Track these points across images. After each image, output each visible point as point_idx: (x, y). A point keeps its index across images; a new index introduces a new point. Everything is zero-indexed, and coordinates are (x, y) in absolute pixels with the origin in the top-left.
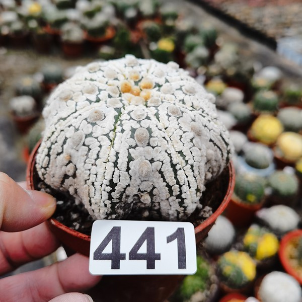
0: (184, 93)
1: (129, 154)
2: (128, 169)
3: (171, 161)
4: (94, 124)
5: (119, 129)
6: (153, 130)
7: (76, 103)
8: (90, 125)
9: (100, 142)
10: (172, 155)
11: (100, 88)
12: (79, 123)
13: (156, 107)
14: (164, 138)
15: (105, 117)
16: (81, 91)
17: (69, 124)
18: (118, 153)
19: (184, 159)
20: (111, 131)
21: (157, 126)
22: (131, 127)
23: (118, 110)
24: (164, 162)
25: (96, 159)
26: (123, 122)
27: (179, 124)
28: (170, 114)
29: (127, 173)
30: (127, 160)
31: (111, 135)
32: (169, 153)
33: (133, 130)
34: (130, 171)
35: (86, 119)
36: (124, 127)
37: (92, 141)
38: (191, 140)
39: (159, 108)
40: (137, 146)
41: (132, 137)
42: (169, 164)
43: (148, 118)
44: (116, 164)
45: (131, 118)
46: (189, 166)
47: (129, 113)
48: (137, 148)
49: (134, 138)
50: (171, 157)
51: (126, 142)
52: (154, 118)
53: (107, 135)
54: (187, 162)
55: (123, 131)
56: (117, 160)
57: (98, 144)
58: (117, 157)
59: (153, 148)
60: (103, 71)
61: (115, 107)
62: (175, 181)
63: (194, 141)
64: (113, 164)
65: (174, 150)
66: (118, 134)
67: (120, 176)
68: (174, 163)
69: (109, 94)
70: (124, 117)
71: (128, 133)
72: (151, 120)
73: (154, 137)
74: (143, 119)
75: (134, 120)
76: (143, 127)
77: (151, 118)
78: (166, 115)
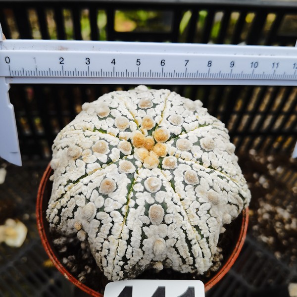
0: (202, 149)
1: (143, 232)
2: (141, 246)
3: (186, 236)
4: (106, 197)
5: (132, 203)
6: (168, 205)
7: (87, 164)
8: (101, 197)
9: (112, 218)
11: (112, 144)
12: (90, 191)
13: (172, 171)
14: (180, 213)
15: (117, 186)
16: (91, 148)
17: (79, 191)
18: (131, 231)
19: (200, 233)
20: (123, 205)
21: (172, 200)
22: (145, 201)
23: (131, 176)
24: (179, 238)
25: (108, 235)
26: (137, 195)
27: (196, 193)
28: (186, 182)
29: (140, 249)
30: (140, 238)
31: (124, 210)
32: (184, 229)
34: (143, 248)
35: (97, 189)
36: (138, 202)
37: (104, 216)
38: (208, 212)
39: (174, 173)
40: (151, 224)
41: (146, 214)
42: (184, 240)
43: (163, 188)
44: (129, 242)
45: (145, 190)
46: (204, 240)
47: (142, 183)
48: (151, 226)
49: (148, 216)
50: (186, 233)
51: (140, 219)
52: (169, 187)
53: (120, 210)
54: (202, 236)
55: (136, 206)
56: (130, 238)
57: (111, 220)
58: (130, 235)
59: (168, 225)
60: (114, 118)
61: (127, 173)
62: (189, 254)
63: (211, 212)
64: (126, 243)
65: (189, 224)
66: (132, 210)
67: (133, 252)
68: (189, 239)
69: (121, 152)
70: (138, 187)
71: (142, 210)
72: (166, 191)
73: (169, 213)
74: (158, 191)
75: (148, 192)
76: (158, 202)
77: (166, 188)
78: (183, 183)
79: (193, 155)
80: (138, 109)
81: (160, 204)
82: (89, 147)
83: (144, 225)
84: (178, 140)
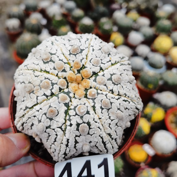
0: (113, 83)
1: (76, 140)
2: (75, 147)
4: (51, 119)
5: (68, 123)
6: (91, 123)
7: (37, 97)
8: (48, 120)
9: (56, 132)
10: (103, 138)
11: (53, 82)
12: (41, 115)
13: (93, 99)
14: (99, 127)
15: (58, 112)
16: (39, 85)
17: (34, 115)
18: (68, 140)
19: (111, 137)
20: (63, 124)
21: (94, 120)
22: (77, 122)
23: (67, 105)
24: (98, 142)
25: (54, 142)
26: (71, 118)
27: (109, 114)
28: (103, 107)
29: (74, 149)
30: (74, 143)
31: (63, 127)
32: (102, 136)
33: (78, 125)
35: (45, 114)
36: (72, 122)
37: (51, 131)
38: (116, 124)
39: (95, 101)
40: (80, 135)
41: (78, 130)
42: (101, 142)
43: (88, 113)
44: (67, 145)
45: (76, 114)
46: (114, 140)
47: (74, 109)
48: (80, 137)
49: (79, 131)
51: (74, 133)
52: (92, 112)
53: (61, 128)
54: (112, 139)
55: (71, 125)
56: (68, 144)
57: (55, 133)
58: (68, 142)
59: (91, 135)
60: (54, 62)
61: (64, 103)
63: (118, 124)
64: (65, 146)
65: (104, 133)
66: (68, 128)
67: (70, 150)
68: (104, 142)
69: (60, 87)
70: (71, 112)
71: (75, 127)
72: (90, 114)
73: (92, 128)
74: (85, 115)
75: (78, 115)
76: (85, 122)
77: (90, 112)
78: (101, 108)
79: (107, 87)
80: (70, 54)
81: (86, 123)
82: (38, 85)
83: (76, 136)
84: (98, 77)
